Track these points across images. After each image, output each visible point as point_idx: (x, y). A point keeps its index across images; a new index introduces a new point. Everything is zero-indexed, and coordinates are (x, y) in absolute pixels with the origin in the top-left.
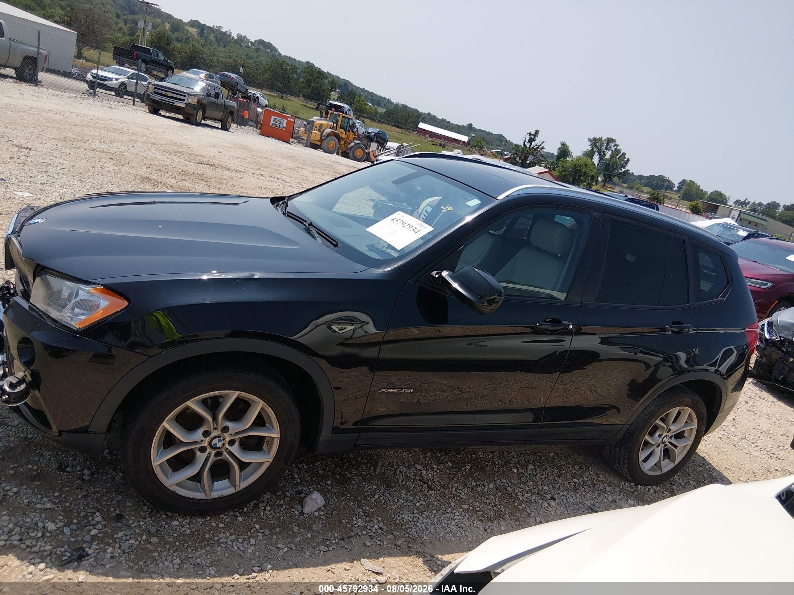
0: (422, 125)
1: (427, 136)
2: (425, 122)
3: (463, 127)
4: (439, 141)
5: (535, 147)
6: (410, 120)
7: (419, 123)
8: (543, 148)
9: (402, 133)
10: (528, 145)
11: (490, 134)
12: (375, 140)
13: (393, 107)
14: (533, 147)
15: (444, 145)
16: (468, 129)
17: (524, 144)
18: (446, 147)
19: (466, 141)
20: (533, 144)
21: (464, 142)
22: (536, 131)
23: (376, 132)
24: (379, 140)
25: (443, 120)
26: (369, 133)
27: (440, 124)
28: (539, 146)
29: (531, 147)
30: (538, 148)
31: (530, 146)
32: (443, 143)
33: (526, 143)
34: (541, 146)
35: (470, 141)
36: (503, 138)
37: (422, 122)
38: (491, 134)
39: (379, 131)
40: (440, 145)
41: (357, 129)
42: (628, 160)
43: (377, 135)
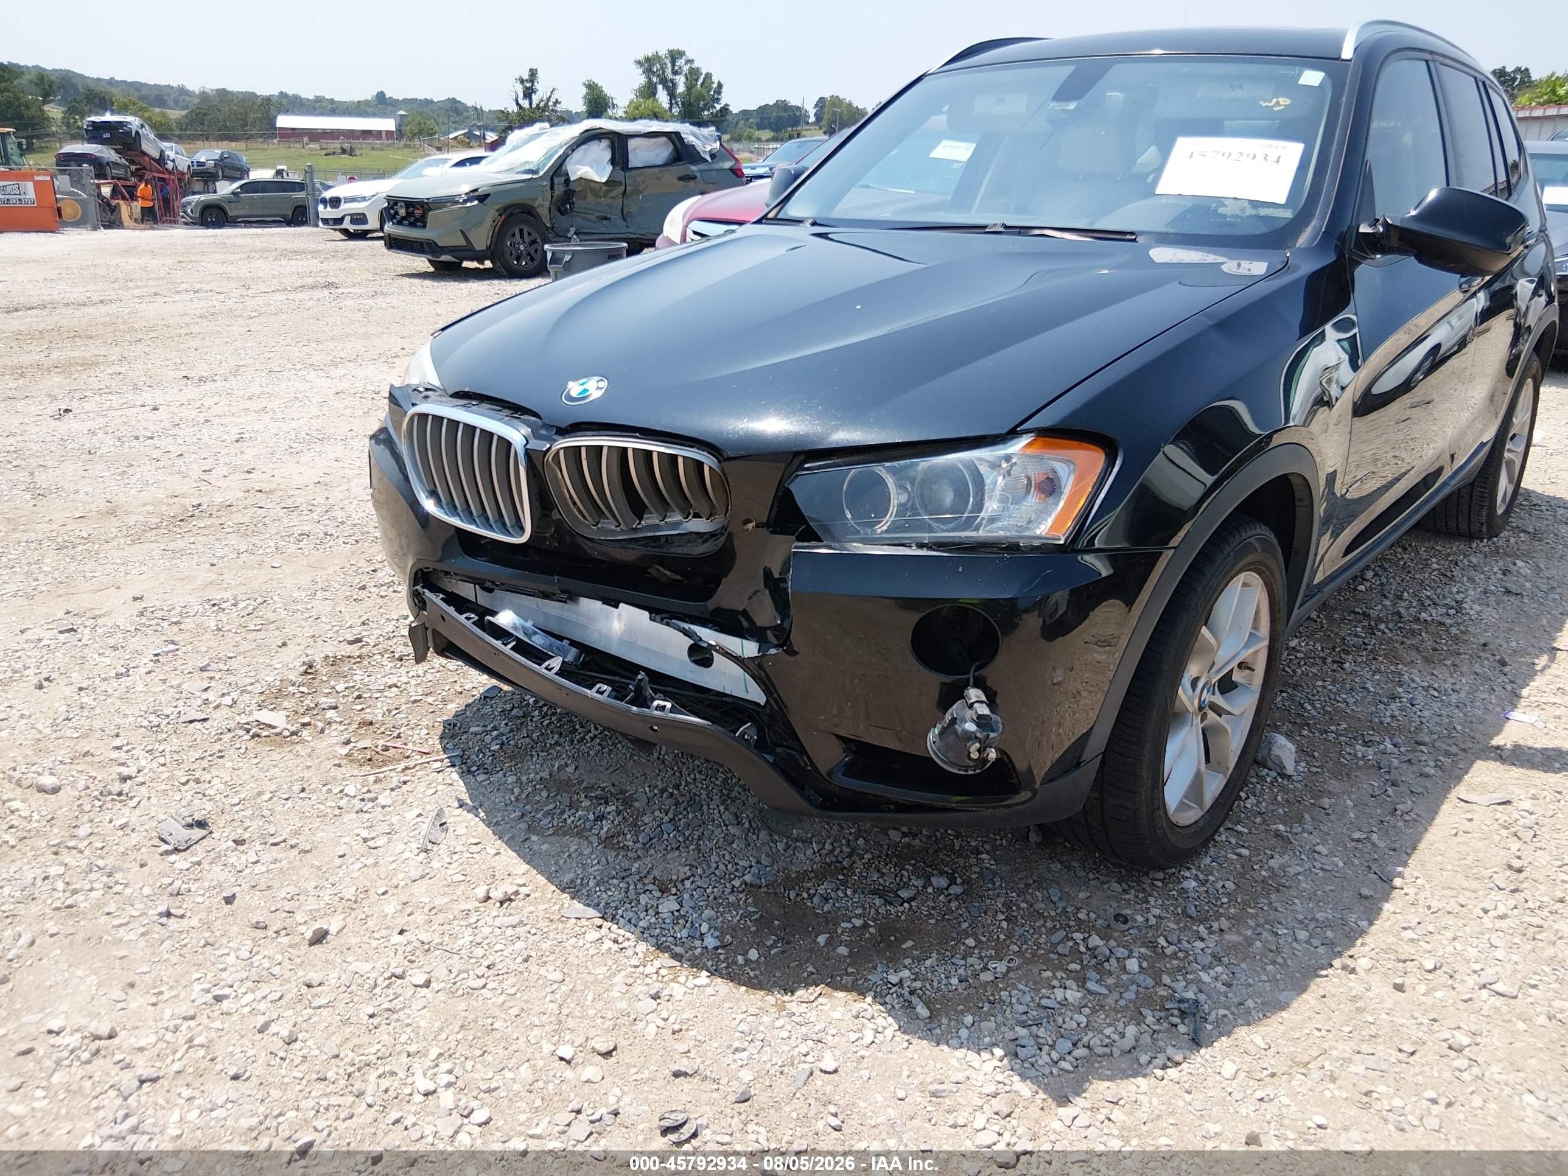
0: (284, 121)
1: (306, 139)
2: (286, 112)
3: (367, 103)
4: (336, 145)
5: (542, 104)
6: (252, 116)
7: (275, 118)
8: (557, 102)
9: (248, 149)
10: (525, 104)
11: (428, 102)
12: (220, 174)
13: (197, 101)
14: (538, 105)
15: (352, 149)
16: (381, 104)
17: (518, 104)
18: (358, 152)
19: (393, 129)
20: (536, 98)
21: (389, 133)
22: (531, 70)
23: (217, 157)
24: (228, 172)
25: (319, 100)
26: (200, 164)
27: (315, 108)
28: (548, 100)
29: (534, 106)
30: (546, 105)
31: (531, 104)
32: (346, 146)
33: (521, 102)
34: (553, 100)
35: (400, 125)
36: (458, 105)
37: (279, 113)
38: (431, 102)
39: (222, 153)
40: (344, 151)
41: (173, 161)
42: (720, 85)
43: (221, 163)
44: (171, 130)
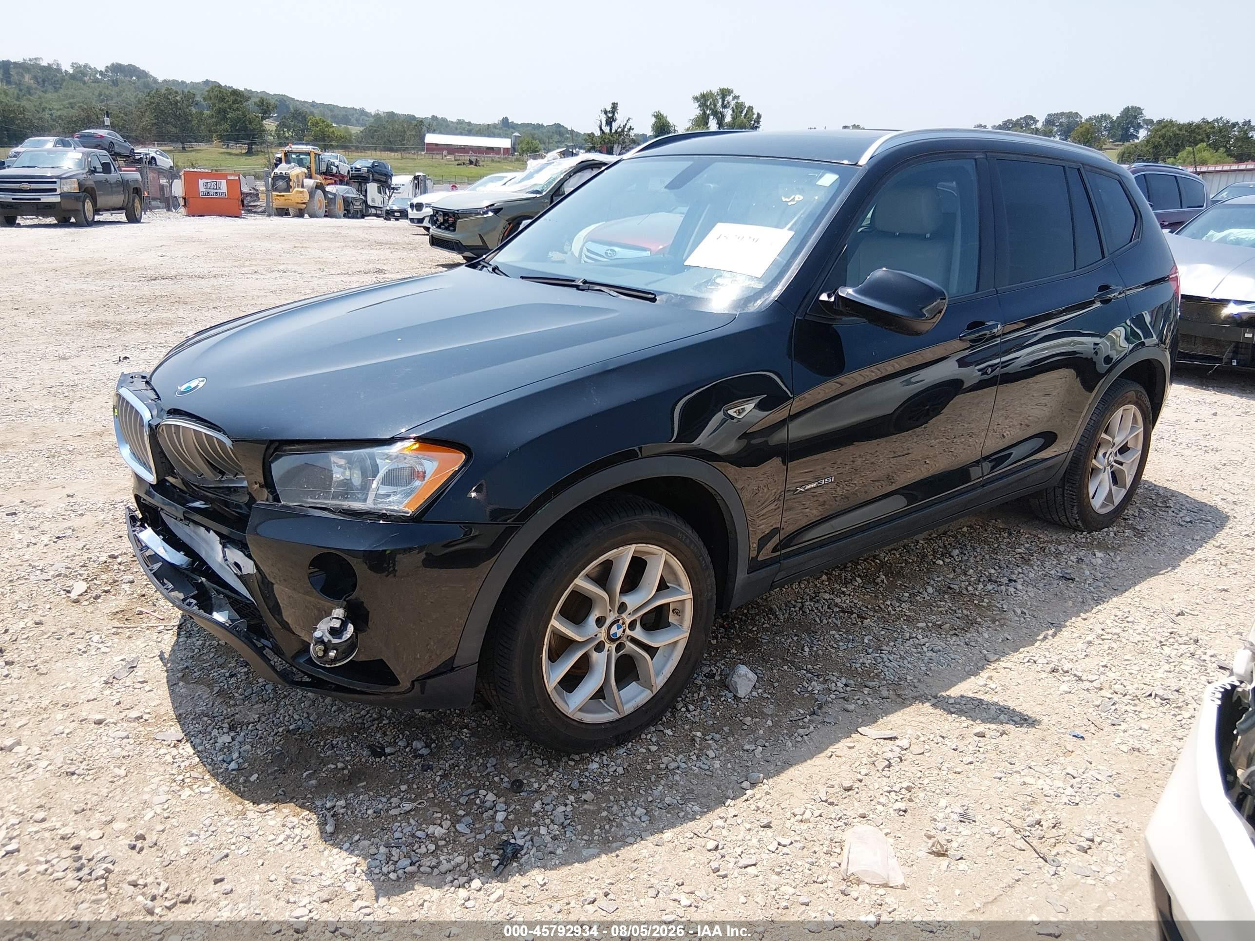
0: (431, 138)
1: (445, 152)
2: (434, 132)
3: (495, 126)
4: (466, 157)
5: (619, 130)
6: (408, 133)
7: (424, 135)
8: (630, 129)
9: (402, 158)
10: (607, 129)
11: (540, 126)
12: (371, 178)
13: (372, 120)
14: (616, 131)
15: (477, 161)
16: (505, 127)
17: (601, 129)
18: (481, 163)
19: (509, 146)
20: (615, 126)
21: (506, 150)
22: (613, 104)
23: (370, 165)
24: (377, 176)
25: (460, 122)
26: (357, 170)
27: (456, 129)
28: (624, 127)
29: (613, 131)
30: (623, 131)
31: (611, 130)
32: (473, 159)
33: (603, 128)
34: (628, 127)
35: (514, 144)
36: (562, 129)
37: (428, 132)
38: (542, 126)
39: (373, 163)
40: (471, 162)
41: (337, 167)
42: (759, 116)
43: (372, 169)
44: (350, 141)
